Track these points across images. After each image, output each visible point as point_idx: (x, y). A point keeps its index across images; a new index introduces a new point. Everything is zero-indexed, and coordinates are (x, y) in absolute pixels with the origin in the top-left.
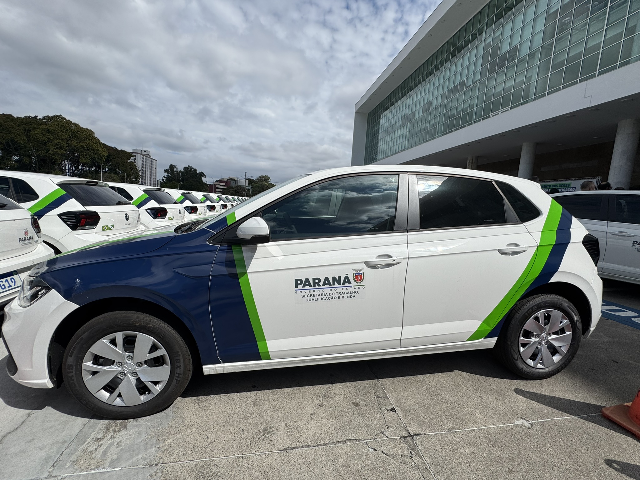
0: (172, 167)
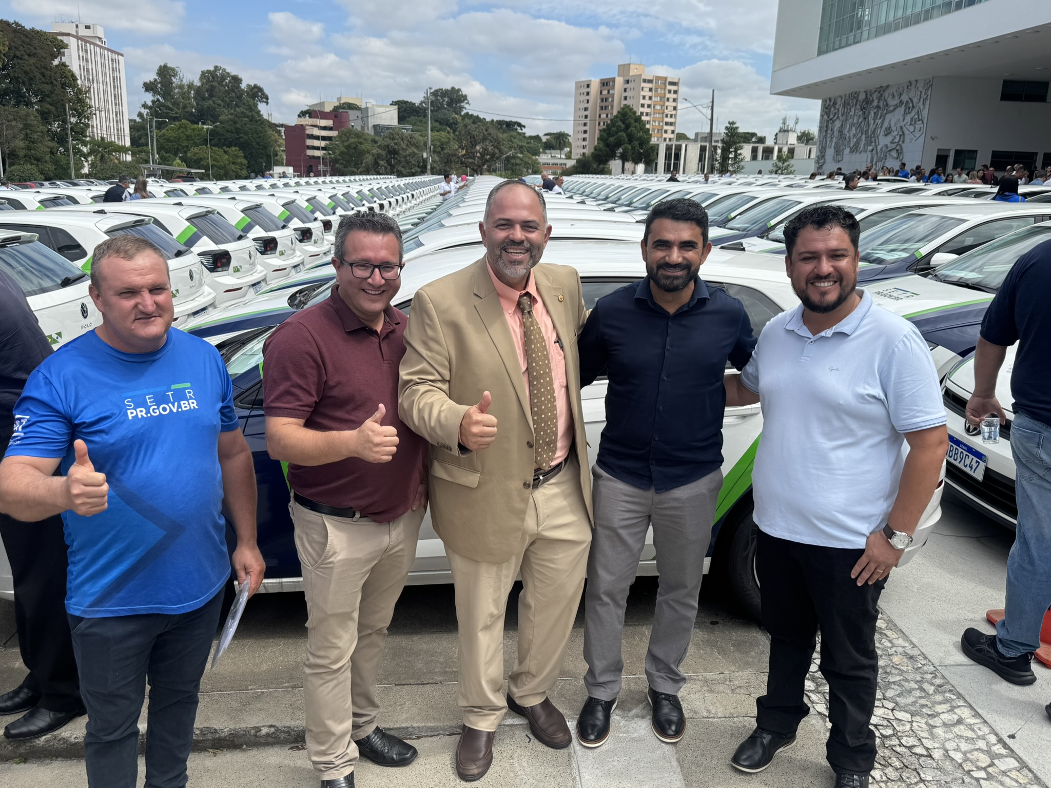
0: (165, 72)
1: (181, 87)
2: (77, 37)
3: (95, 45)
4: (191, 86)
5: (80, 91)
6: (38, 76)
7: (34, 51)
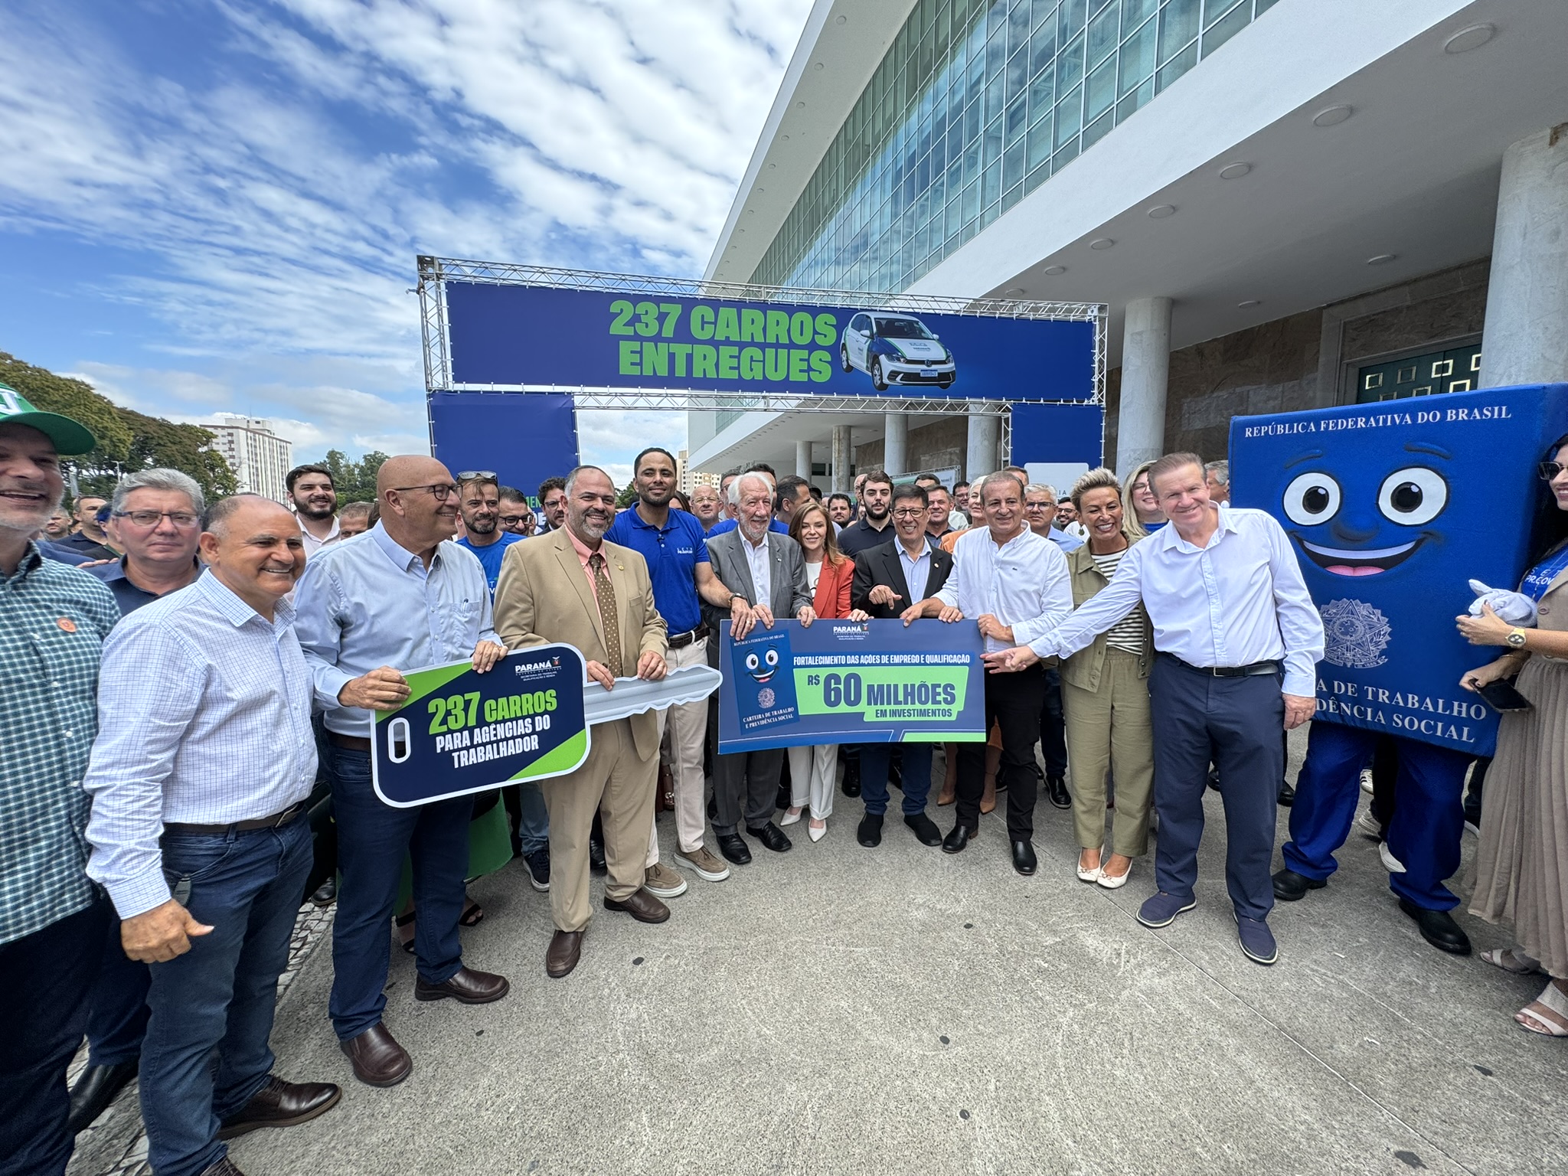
0: (333, 455)
1: (347, 466)
2: (247, 430)
3: (264, 435)
4: (356, 466)
5: (228, 470)
6: (180, 458)
7: (178, 440)
